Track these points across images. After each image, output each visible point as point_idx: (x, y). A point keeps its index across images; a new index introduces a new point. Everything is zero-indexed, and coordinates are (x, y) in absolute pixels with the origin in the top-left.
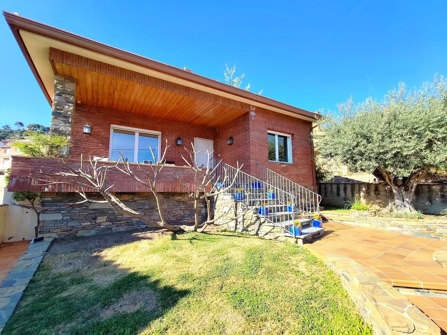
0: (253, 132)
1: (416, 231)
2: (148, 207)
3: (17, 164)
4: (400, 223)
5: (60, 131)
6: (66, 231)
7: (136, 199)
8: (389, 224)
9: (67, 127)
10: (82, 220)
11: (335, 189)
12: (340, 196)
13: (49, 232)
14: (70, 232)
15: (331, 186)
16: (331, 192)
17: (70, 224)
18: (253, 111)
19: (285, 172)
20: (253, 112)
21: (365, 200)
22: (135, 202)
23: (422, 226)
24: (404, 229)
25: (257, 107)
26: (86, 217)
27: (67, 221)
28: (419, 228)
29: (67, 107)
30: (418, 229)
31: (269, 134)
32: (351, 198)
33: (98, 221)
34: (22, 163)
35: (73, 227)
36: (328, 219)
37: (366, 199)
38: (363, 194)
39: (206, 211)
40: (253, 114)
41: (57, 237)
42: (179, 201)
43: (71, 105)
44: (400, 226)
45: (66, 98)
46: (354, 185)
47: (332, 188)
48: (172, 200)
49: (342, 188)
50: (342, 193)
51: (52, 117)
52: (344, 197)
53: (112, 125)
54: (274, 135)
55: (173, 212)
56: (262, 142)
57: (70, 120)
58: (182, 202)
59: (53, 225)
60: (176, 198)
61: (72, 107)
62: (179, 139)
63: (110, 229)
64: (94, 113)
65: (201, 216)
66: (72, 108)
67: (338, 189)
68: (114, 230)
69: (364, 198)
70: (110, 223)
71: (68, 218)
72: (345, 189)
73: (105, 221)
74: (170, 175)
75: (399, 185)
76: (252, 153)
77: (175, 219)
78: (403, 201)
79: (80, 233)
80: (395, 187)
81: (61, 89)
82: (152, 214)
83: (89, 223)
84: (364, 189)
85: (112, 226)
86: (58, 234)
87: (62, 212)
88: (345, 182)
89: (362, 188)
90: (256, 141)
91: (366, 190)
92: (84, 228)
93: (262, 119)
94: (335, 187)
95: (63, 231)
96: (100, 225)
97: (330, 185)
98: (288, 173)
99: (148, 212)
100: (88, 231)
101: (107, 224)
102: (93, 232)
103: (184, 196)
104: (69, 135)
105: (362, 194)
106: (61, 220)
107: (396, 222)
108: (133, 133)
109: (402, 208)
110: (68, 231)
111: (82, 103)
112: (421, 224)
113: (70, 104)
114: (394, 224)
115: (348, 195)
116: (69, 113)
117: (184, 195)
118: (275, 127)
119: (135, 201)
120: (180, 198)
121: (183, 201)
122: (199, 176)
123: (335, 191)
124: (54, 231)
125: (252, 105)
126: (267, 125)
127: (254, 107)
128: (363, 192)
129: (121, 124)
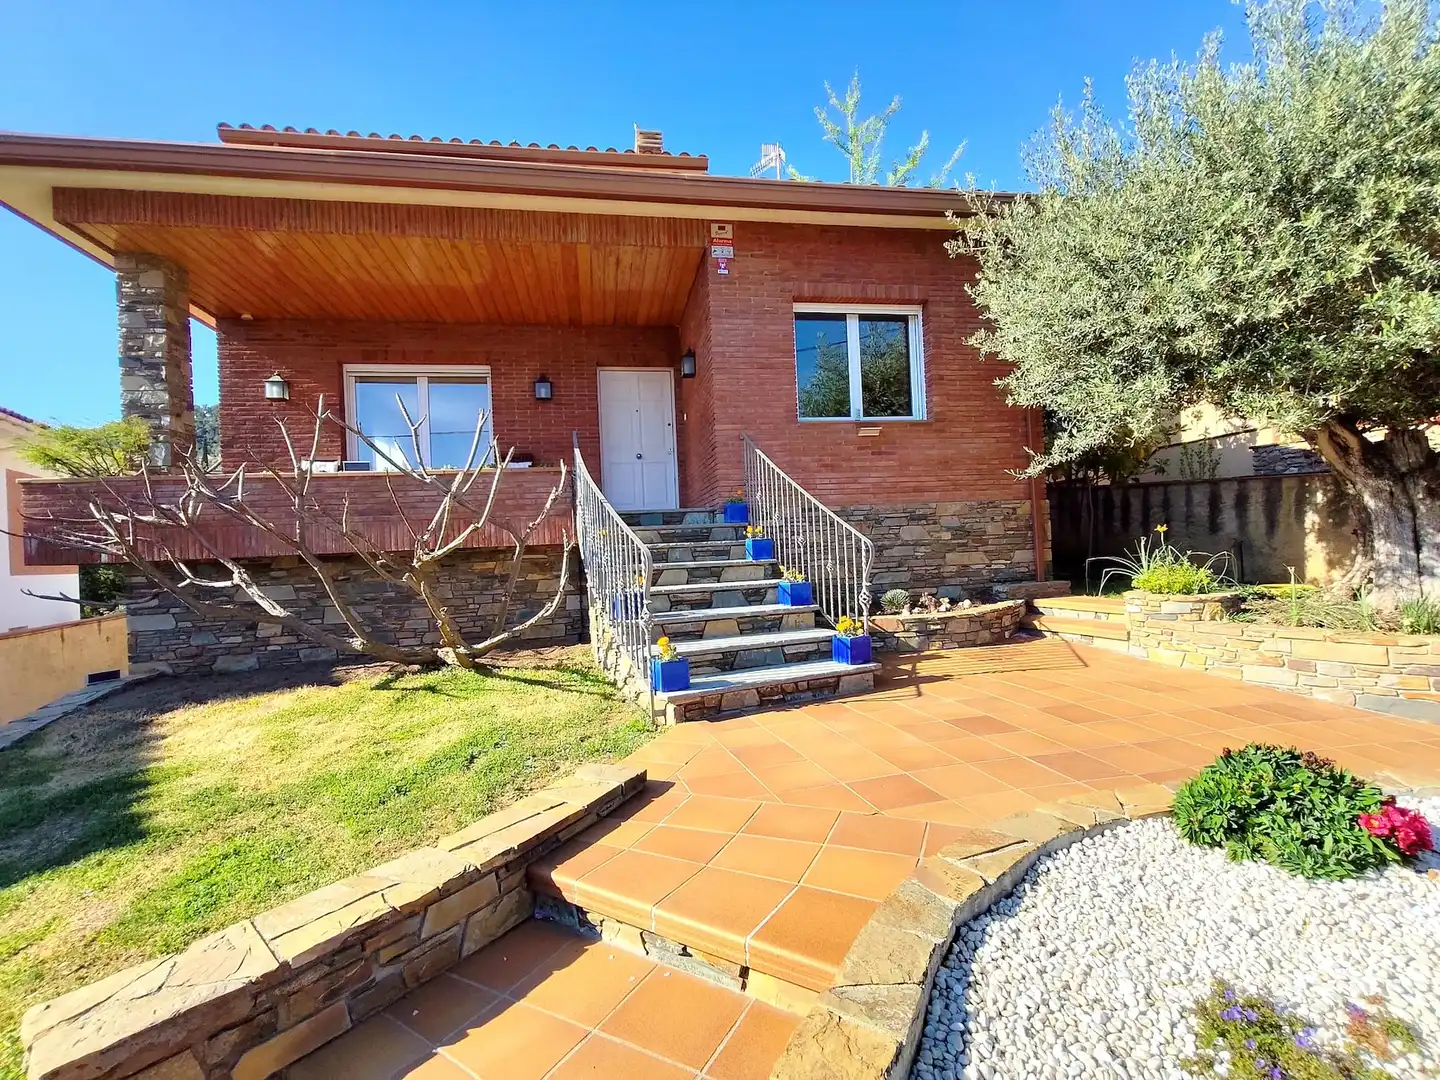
0: (724, 320)
1: (1378, 690)
2: (393, 594)
3: (35, 499)
4: (1304, 650)
5: (143, 406)
6: (187, 658)
7: (355, 573)
8: (1254, 656)
9: (160, 393)
10: (221, 630)
11: (1199, 504)
12: (1221, 533)
13: (151, 659)
14: (199, 660)
15: (1188, 491)
16: (1188, 517)
17: (196, 641)
18: (723, 242)
19: (880, 453)
20: (723, 244)
21: (1324, 544)
22: (355, 581)
23: (1410, 668)
24: (1320, 680)
25: (741, 226)
26: (230, 624)
27: (188, 633)
28: (1395, 679)
29: (151, 339)
30: (1388, 680)
31: (800, 316)
32: (1265, 539)
33: (261, 634)
34: (45, 498)
35: (203, 647)
36: (1043, 628)
37: (1328, 541)
38: (1316, 518)
39: (581, 602)
40: (721, 252)
41: (169, 671)
42: (489, 576)
43: (161, 330)
44: (1300, 666)
45: (146, 314)
46: (1279, 480)
47: (1189, 502)
48: (465, 573)
49: (1228, 498)
50: (1229, 519)
51: (121, 370)
52: (1236, 536)
53: (347, 367)
54: (842, 317)
55: (471, 606)
56: (767, 355)
57: (163, 373)
58: (496, 577)
59: (156, 641)
60: (478, 567)
61: (164, 337)
62: (543, 379)
63: (295, 654)
64: (293, 340)
65: (565, 621)
66: (163, 340)
67: (1215, 503)
68: (305, 657)
69: (1321, 535)
70: (293, 639)
71: (189, 624)
72: (1241, 502)
73: (279, 633)
74: (426, 499)
75: (1404, 469)
76: (721, 399)
77: (478, 629)
78: (1418, 549)
79: (221, 664)
80: (1370, 482)
81: (132, 292)
82: (407, 613)
83: (239, 639)
84: (1320, 497)
85: (298, 647)
86: (171, 665)
87: (173, 610)
88: (1301, 466)
89: (1313, 493)
90: (741, 354)
91: (1330, 502)
92: (229, 650)
93: (764, 265)
94: (1200, 496)
95: (182, 658)
96: (266, 642)
97: (1184, 487)
98: (896, 457)
99: (394, 608)
100: (240, 657)
101: (284, 640)
102: (251, 662)
103: (504, 560)
104: (164, 412)
105: (1311, 519)
106: (173, 631)
107: (1284, 646)
108: (412, 380)
109: (1404, 582)
110: (192, 657)
111: (256, 319)
112: (1405, 659)
113: (158, 330)
114: (1274, 655)
115: (1251, 528)
116: (159, 354)
117: (501, 556)
118: (833, 288)
119: (356, 578)
120: (491, 565)
121: (502, 576)
122: (528, 496)
123: (1202, 511)
124: (161, 658)
125: (717, 221)
126: (789, 285)
127: (729, 228)
128: (1317, 511)
129: (368, 358)
